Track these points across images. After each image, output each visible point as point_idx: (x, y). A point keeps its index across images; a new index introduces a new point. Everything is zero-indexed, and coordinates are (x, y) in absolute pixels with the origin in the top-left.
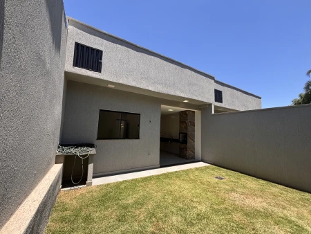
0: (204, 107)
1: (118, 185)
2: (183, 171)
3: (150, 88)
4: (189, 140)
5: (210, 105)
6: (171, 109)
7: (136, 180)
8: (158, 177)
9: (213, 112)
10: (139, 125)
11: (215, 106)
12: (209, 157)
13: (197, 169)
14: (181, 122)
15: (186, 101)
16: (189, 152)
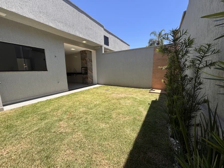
0: (98, 48)
1: (34, 105)
2: (86, 90)
3: (51, 25)
4: (89, 72)
5: (101, 46)
6: (74, 48)
7: (50, 100)
8: (68, 95)
9: (103, 52)
10: (45, 59)
11: (105, 48)
12: (101, 81)
13: (94, 88)
14: (82, 59)
15: (84, 42)
16: (89, 79)
